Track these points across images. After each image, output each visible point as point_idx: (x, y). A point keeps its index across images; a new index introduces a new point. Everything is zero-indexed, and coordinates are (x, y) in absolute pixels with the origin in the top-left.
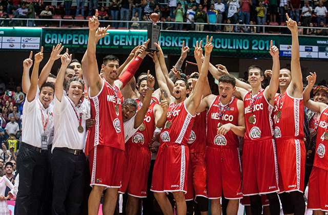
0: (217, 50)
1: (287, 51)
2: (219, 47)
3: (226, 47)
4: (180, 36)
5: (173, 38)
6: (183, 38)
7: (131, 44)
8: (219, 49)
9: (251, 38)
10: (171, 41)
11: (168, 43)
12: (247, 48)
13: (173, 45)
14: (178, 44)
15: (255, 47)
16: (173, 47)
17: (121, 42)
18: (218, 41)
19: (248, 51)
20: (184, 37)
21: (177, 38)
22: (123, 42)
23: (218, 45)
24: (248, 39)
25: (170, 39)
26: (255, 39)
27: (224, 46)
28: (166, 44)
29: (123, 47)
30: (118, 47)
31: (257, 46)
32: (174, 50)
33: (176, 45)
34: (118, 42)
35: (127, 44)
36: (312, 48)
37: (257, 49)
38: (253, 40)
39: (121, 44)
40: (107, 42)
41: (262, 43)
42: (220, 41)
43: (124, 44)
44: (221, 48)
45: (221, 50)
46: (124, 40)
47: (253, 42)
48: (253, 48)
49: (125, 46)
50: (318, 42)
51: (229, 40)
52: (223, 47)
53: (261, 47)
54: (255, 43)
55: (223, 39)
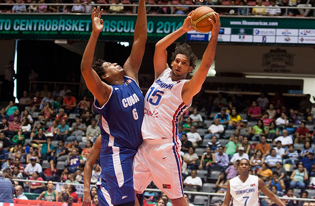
0: (119, 34)
1: (195, 34)
2: (121, 31)
3: (128, 31)
4: (81, 19)
5: (74, 21)
6: (83, 21)
7: (30, 29)
8: (121, 33)
9: (156, 19)
10: (72, 25)
11: (68, 28)
12: (151, 31)
13: (73, 30)
14: (78, 28)
15: (160, 30)
16: (73, 31)
17: (21, 27)
18: (120, 24)
19: (152, 35)
20: (85, 20)
21: (77, 21)
22: (23, 27)
23: (120, 29)
24: (153, 22)
25: (71, 23)
26: (161, 20)
27: (127, 29)
28: (66, 28)
29: (23, 33)
30: (17, 33)
31: (162, 29)
32: (73, 35)
33: (77, 29)
34: (18, 27)
35: (27, 29)
36: (223, 30)
37: (162, 32)
38: (158, 22)
39: (22, 29)
40: (7, 27)
41: (167, 25)
42: (122, 24)
43: (24, 29)
44: (123, 32)
45: (123, 34)
46: (24, 25)
47: (158, 25)
48: (158, 31)
49: (25, 31)
50: (232, 23)
51: (133, 22)
52: (125, 31)
53: (167, 30)
54: (160, 25)
55: (125, 22)
